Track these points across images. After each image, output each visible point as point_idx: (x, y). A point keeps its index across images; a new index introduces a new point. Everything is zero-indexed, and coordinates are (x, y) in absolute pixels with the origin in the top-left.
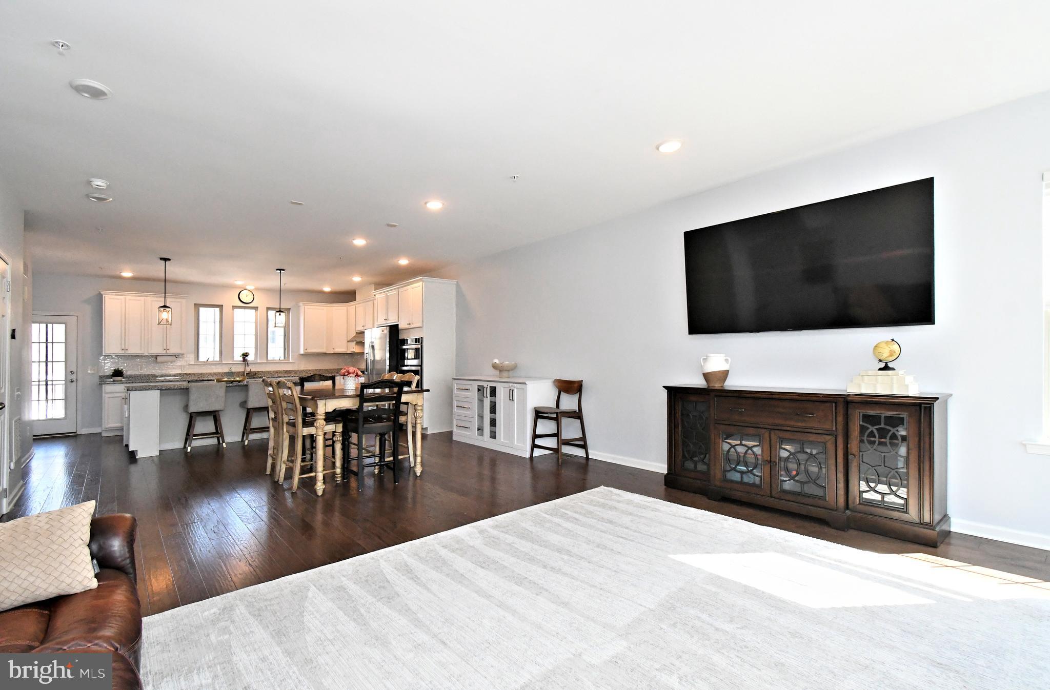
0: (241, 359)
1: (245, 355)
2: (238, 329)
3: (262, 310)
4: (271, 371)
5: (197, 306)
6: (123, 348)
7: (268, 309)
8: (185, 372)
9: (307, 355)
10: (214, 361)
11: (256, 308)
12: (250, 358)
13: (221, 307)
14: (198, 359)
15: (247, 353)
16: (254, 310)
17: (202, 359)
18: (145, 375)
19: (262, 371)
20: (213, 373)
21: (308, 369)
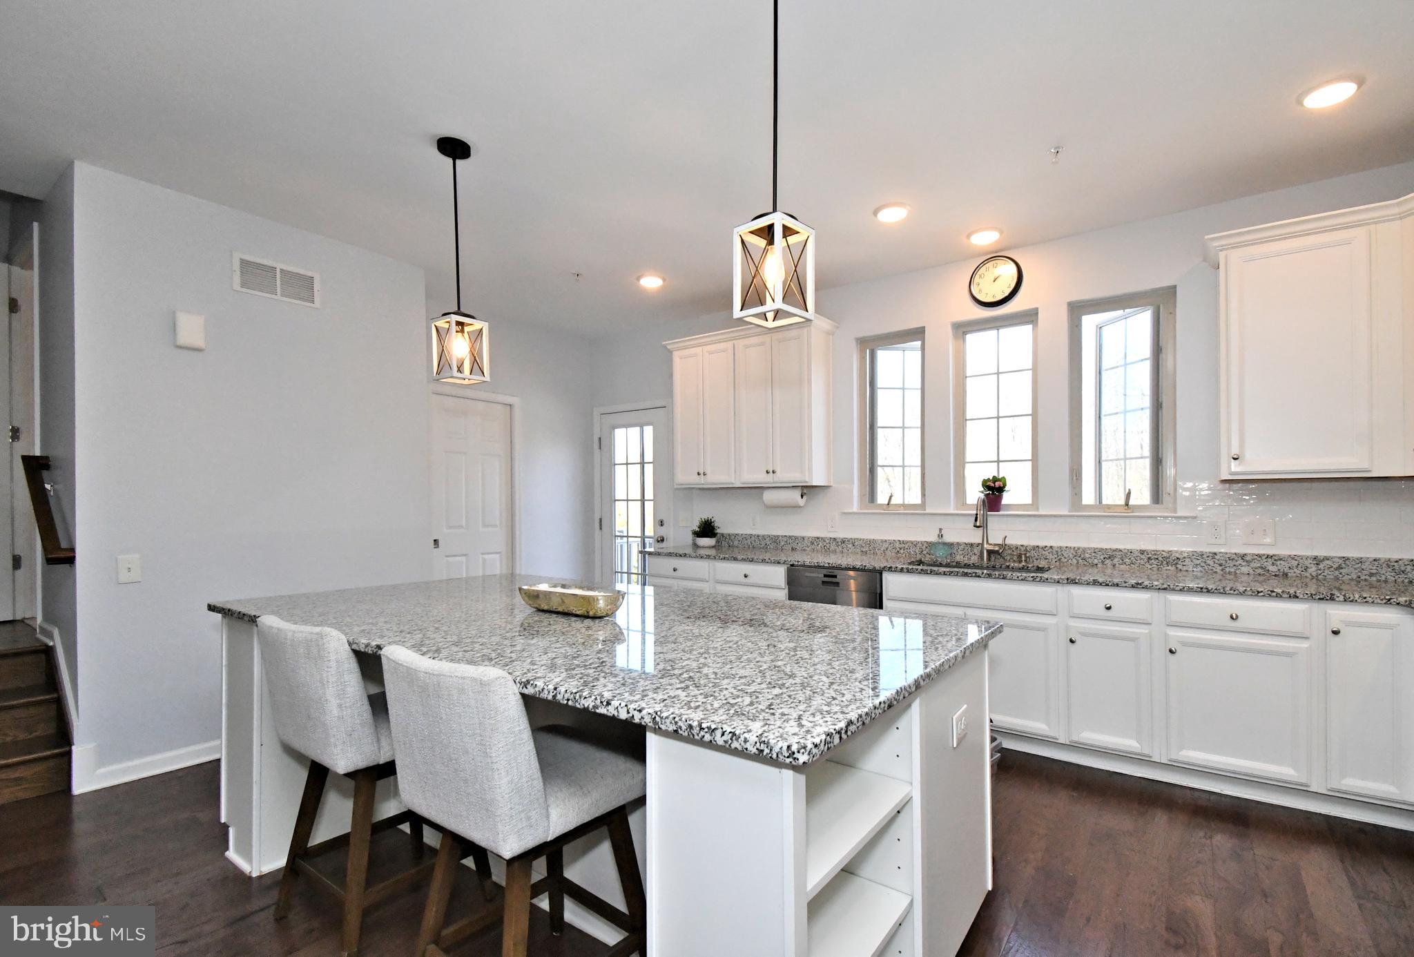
1: (994, 491)
2: (978, 400)
3: (1054, 318)
4: (1084, 550)
5: (870, 345)
6: (700, 469)
7: (1077, 310)
8: (833, 535)
10: (904, 506)
11: (1031, 317)
12: (1017, 494)
13: (918, 334)
14: (874, 498)
15: (1003, 480)
16: (1031, 322)
17: (882, 499)
18: (758, 536)
19: (1051, 547)
20: (899, 541)
21: (1271, 553)
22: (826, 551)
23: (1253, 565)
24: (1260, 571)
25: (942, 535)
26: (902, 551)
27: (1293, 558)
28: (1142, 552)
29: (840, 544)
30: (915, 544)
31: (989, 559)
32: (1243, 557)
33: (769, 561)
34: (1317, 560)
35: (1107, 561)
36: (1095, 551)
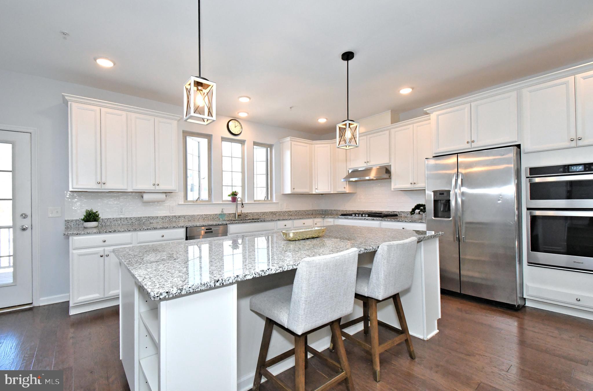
0: (230, 198)
1: (234, 195)
2: (226, 164)
3: (249, 144)
4: (258, 213)
5: (185, 134)
6: (99, 181)
7: (254, 143)
8: (174, 215)
9: (294, 195)
10: (203, 201)
11: (242, 142)
12: (239, 196)
13: (209, 137)
14: (186, 199)
15: (235, 192)
16: (241, 144)
17: (190, 198)
18: (126, 218)
19: (251, 213)
20: (205, 214)
21: (290, 210)
22: (170, 222)
23: (288, 213)
24: (288, 215)
25: (223, 211)
26: (206, 218)
27: (293, 211)
28: (270, 212)
29: (178, 218)
30: (210, 215)
31: (238, 217)
32: (286, 211)
33: (177, 227)
34: (296, 211)
35: (263, 215)
36: (261, 213)
